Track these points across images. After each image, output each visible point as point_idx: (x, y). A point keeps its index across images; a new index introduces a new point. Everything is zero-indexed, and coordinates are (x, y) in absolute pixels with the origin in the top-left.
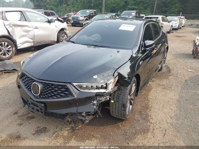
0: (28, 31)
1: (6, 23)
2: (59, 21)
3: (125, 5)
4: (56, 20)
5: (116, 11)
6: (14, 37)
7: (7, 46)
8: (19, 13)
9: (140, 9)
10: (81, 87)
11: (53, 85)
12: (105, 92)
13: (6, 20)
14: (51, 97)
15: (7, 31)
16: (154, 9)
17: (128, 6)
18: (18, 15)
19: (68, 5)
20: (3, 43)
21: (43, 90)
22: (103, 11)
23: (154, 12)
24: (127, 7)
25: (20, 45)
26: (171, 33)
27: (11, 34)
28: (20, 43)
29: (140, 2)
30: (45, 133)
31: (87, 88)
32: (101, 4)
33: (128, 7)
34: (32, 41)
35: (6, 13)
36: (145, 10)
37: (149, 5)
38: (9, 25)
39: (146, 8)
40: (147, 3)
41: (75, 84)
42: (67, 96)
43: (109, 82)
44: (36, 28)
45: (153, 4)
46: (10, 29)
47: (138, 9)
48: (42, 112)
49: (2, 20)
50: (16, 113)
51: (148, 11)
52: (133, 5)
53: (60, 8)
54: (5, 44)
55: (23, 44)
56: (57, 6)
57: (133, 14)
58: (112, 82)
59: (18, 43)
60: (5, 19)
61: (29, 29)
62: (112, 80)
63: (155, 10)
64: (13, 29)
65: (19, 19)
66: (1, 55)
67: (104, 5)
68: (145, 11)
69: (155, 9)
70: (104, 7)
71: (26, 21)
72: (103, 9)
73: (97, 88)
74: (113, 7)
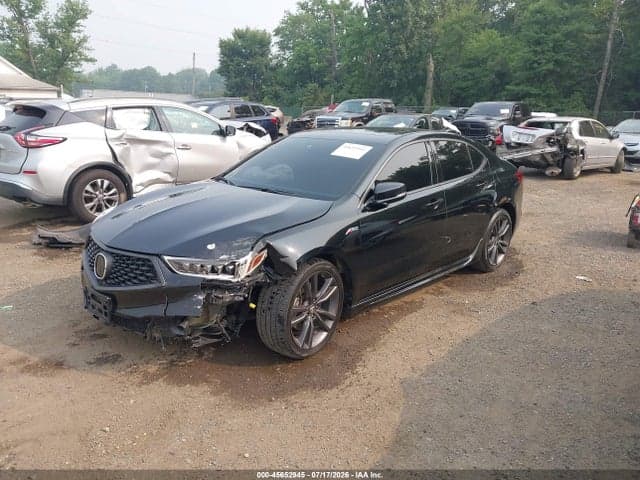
0: (162, 156)
1: (112, 134)
2: (251, 132)
3: (498, 82)
4: (242, 129)
5: (469, 101)
6: (126, 167)
7: (109, 189)
8: (147, 110)
9: (548, 96)
10: (181, 266)
11: (129, 258)
12: (230, 282)
13: (113, 127)
14: (124, 282)
15: (110, 153)
16: (596, 94)
17: (508, 87)
18: (144, 117)
19: (322, 85)
20: (99, 181)
21: (113, 268)
22: (428, 101)
23: (598, 103)
24: (504, 89)
25: (141, 188)
26: (623, 172)
27: (119, 160)
28: (141, 184)
29: (545, 75)
30: (113, 363)
31: (192, 268)
32: (423, 81)
33: (508, 90)
34: (170, 179)
35: (115, 112)
36: (565, 97)
37: (578, 83)
38: (119, 139)
39: (568, 93)
40: (571, 77)
41: (166, 258)
42: (149, 280)
43: (242, 261)
44: (185, 147)
45: (592, 78)
46: (118, 150)
47: (539, 94)
48: (106, 314)
49: (103, 128)
50: (75, 325)
51: (574, 100)
52: (523, 82)
53: (299, 91)
54: (102, 182)
55: (147, 187)
56: (291, 88)
57: (503, 111)
58: (249, 262)
59: (134, 184)
60: (109, 124)
61: (165, 150)
62: (249, 257)
63: (599, 98)
64: (128, 149)
65: (146, 126)
66: (92, 209)
67: (430, 83)
68: (566, 100)
69: (600, 94)
70: (429, 91)
71: (161, 130)
72: (428, 96)
73: (214, 271)
74: (462, 89)
